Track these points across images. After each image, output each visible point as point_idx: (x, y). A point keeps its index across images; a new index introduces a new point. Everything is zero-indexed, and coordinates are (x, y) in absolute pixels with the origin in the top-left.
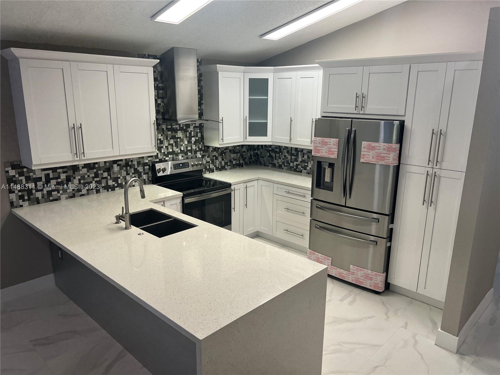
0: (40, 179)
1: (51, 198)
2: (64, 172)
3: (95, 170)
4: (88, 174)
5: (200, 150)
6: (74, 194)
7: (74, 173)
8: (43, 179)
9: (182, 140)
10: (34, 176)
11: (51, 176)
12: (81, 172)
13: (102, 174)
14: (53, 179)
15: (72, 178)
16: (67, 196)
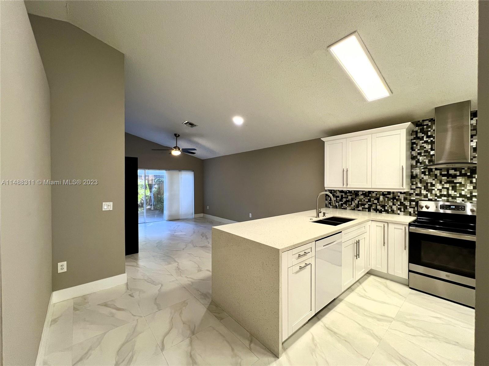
0: (338, 197)
1: (342, 207)
2: (350, 196)
3: (369, 198)
4: (364, 199)
6: (354, 208)
7: (356, 197)
8: (340, 197)
10: (336, 195)
11: (344, 196)
12: (360, 197)
13: (373, 201)
14: (344, 198)
15: (354, 200)
16: (350, 208)
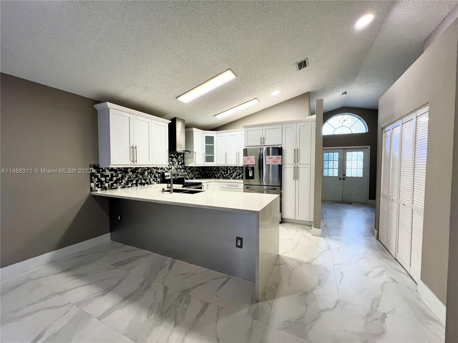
5: (183, 168)
6: (125, 186)
8: (110, 176)
9: (175, 163)
10: (105, 174)
11: (114, 175)
12: (129, 174)
13: (139, 176)
15: (124, 177)
